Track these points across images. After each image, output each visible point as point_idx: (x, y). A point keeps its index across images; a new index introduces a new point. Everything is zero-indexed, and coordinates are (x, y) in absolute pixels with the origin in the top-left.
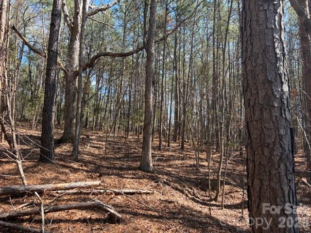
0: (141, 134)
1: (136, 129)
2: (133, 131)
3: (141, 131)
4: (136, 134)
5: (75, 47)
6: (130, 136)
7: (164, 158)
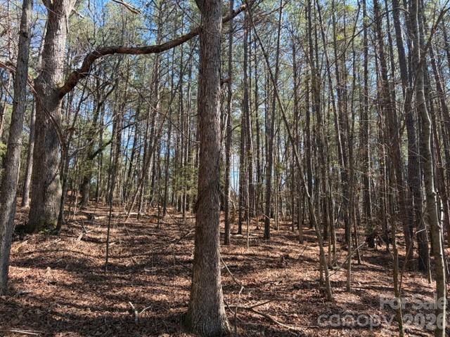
0: (187, 209)
1: (179, 201)
2: (175, 205)
3: (187, 206)
4: (179, 210)
5: (55, 42)
6: (170, 213)
7: (239, 264)
